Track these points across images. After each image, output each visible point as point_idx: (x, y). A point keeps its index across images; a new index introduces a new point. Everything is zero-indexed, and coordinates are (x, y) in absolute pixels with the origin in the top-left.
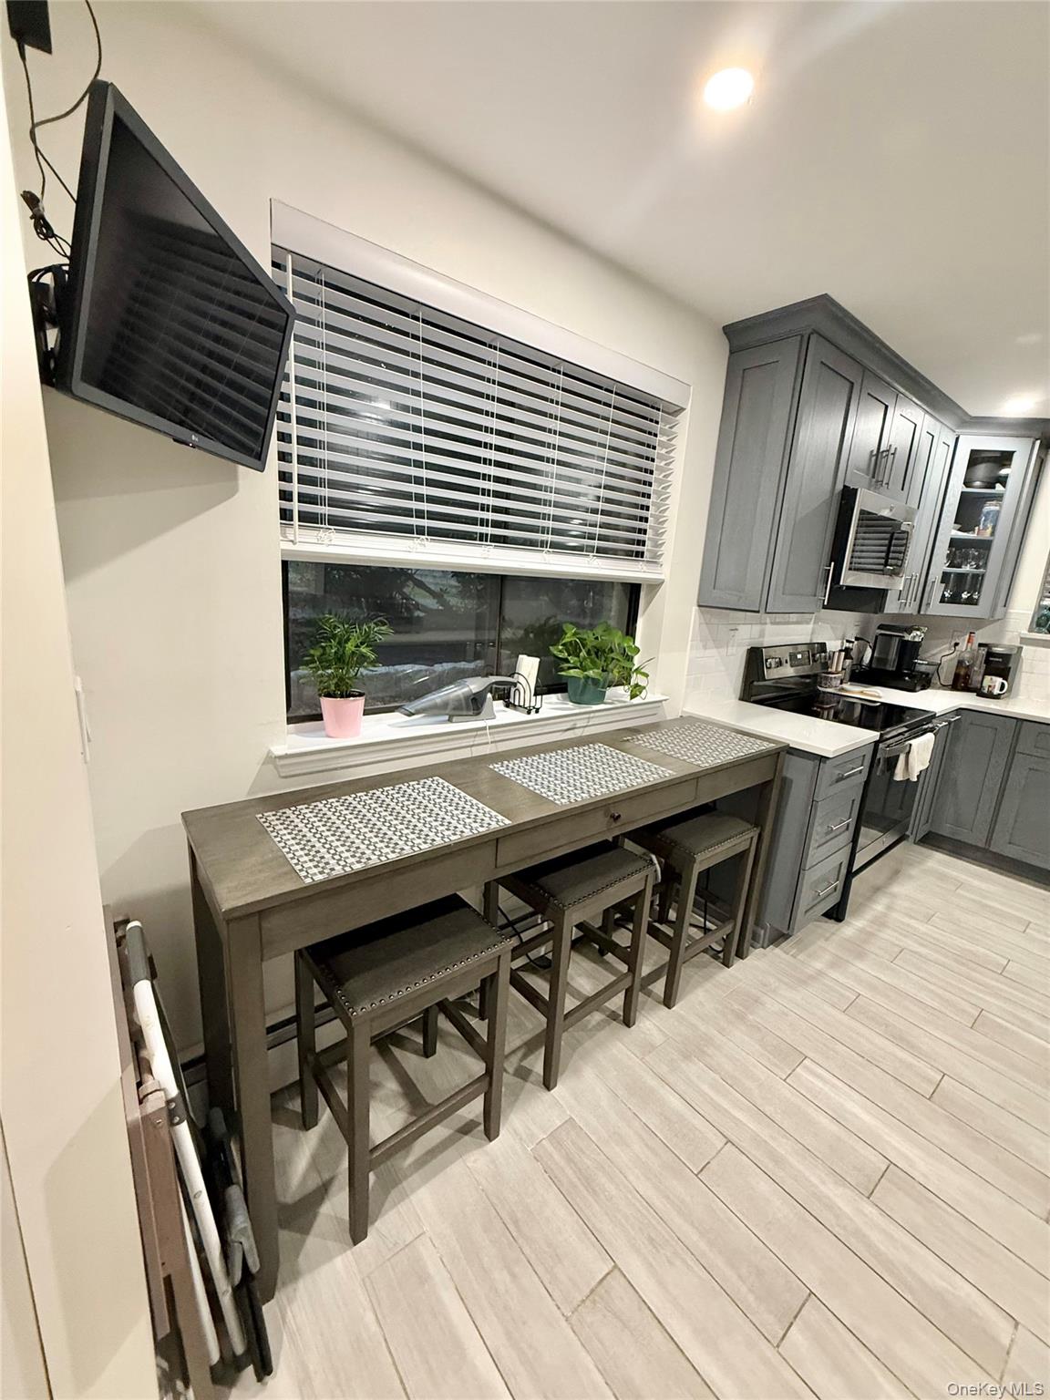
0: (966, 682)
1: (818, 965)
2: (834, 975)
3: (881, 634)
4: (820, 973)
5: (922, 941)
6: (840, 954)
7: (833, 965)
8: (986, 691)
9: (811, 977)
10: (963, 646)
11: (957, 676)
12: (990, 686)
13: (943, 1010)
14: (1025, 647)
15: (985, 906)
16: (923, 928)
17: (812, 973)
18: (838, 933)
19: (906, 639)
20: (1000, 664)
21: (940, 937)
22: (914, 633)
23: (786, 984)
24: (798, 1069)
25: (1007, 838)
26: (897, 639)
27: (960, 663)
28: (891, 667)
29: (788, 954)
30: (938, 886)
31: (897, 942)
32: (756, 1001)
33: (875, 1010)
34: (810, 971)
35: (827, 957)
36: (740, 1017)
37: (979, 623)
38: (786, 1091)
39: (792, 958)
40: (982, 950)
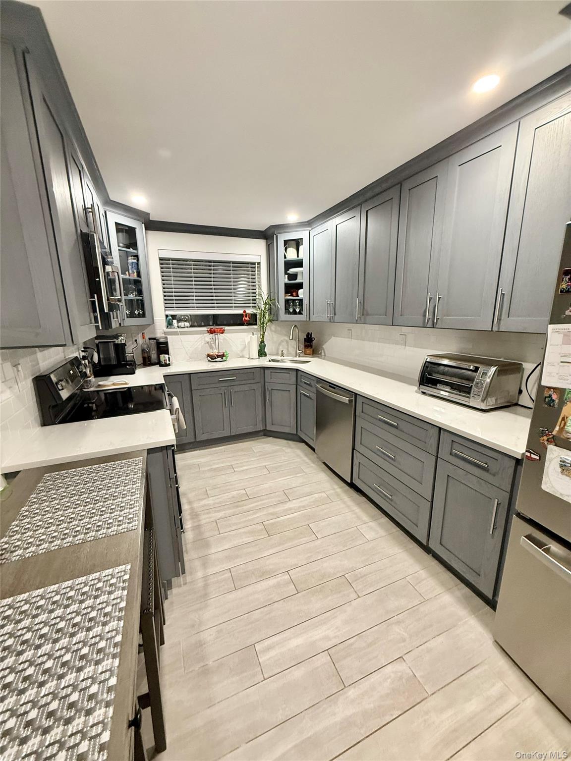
0: (150, 360)
1: (200, 574)
2: (211, 571)
3: (99, 342)
4: (205, 578)
5: (217, 509)
6: (201, 555)
7: (205, 565)
8: (163, 363)
9: (206, 586)
10: (140, 341)
11: (144, 358)
12: (164, 360)
13: (256, 538)
14: (168, 337)
15: (215, 469)
16: (210, 501)
17: (203, 584)
18: (187, 541)
19: (116, 342)
20: (163, 348)
21: (220, 500)
22: (120, 338)
23: (200, 609)
24: (260, 660)
25: (201, 431)
26: (112, 344)
27: (143, 351)
28: (114, 362)
29: (181, 586)
30: (193, 473)
31: (211, 520)
32: (201, 645)
33: (242, 571)
34: (200, 584)
35: (197, 563)
36: (206, 672)
37: (143, 327)
38: (272, 685)
39: (185, 586)
40: (235, 493)
